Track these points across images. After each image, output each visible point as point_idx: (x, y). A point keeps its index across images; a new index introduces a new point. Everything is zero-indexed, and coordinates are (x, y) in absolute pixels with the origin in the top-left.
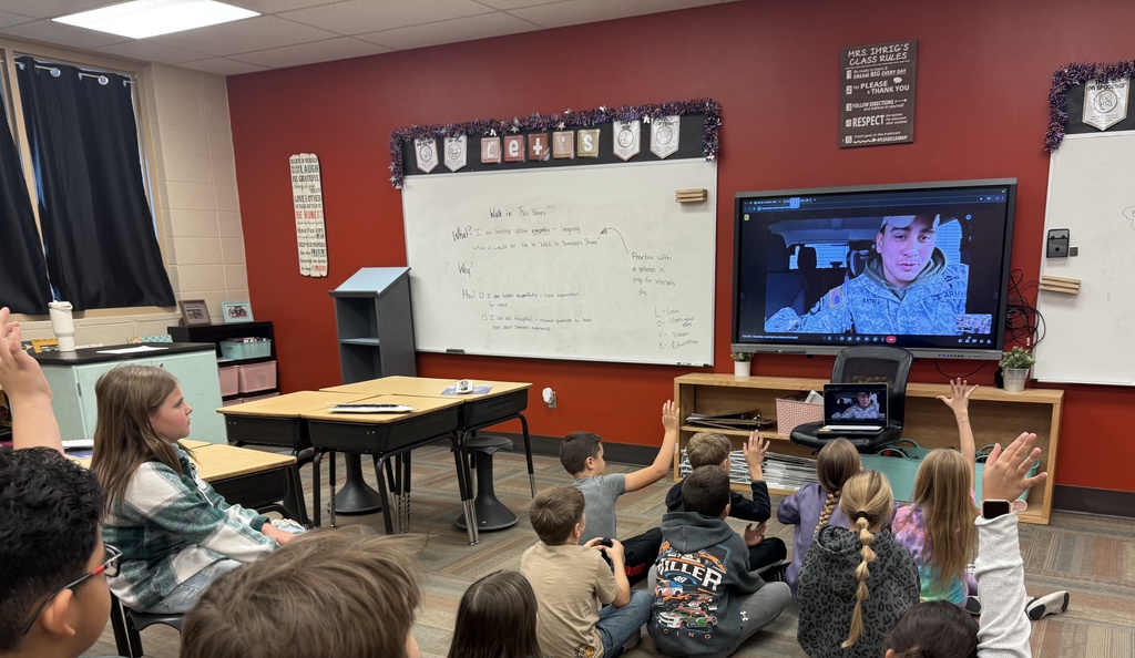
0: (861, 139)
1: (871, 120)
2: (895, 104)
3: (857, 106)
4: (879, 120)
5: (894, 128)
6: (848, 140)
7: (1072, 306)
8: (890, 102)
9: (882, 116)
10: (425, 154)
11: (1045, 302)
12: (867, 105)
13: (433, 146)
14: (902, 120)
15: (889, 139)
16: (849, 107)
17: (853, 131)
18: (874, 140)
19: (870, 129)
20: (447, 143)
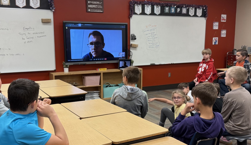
0: (92, 10)
1: (94, 6)
2: (99, 3)
3: (91, 2)
4: (96, 6)
5: (100, 9)
6: (89, 10)
7: (136, 50)
8: (98, 2)
9: (97, 6)
11: (132, 49)
12: (93, 2)
14: (101, 7)
15: (99, 11)
16: (89, 2)
17: (90, 8)
18: (95, 11)
19: (94, 8)
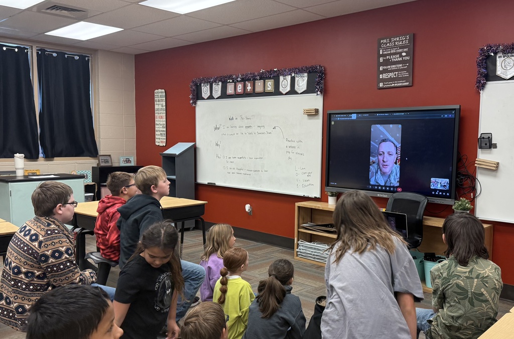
0: (387, 84)
1: (391, 75)
3: (385, 67)
4: (395, 75)
5: (403, 79)
6: (381, 85)
7: (495, 176)
8: (401, 65)
9: (397, 73)
10: (205, 91)
11: (481, 173)
12: (389, 67)
13: (208, 86)
14: (406, 74)
15: (400, 84)
16: (381, 68)
17: (383, 80)
18: (393, 85)
19: (391, 79)
20: (214, 86)
